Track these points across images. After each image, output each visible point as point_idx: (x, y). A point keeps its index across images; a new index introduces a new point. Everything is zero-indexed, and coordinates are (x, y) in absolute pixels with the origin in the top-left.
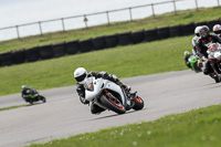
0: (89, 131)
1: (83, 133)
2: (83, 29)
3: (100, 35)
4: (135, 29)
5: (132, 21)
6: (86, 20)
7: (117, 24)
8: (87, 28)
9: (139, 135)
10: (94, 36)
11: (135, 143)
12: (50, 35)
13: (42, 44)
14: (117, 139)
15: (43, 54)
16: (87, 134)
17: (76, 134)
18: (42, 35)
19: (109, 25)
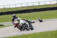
0: (38, 32)
1: (36, 32)
2: (38, 6)
3: (43, 7)
4: (52, 7)
5: (51, 4)
6: (39, 3)
7: (47, 5)
8: (39, 6)
9: (51, 34)
10: (41, 8)
11: (49, 36)
12: (30, 6)
13: (27, 9)
14: (45, 35)
15: (28, 11)
16: (37, 33)
17: (35, 33)
18: (28, 6)
19: (45, 5)
